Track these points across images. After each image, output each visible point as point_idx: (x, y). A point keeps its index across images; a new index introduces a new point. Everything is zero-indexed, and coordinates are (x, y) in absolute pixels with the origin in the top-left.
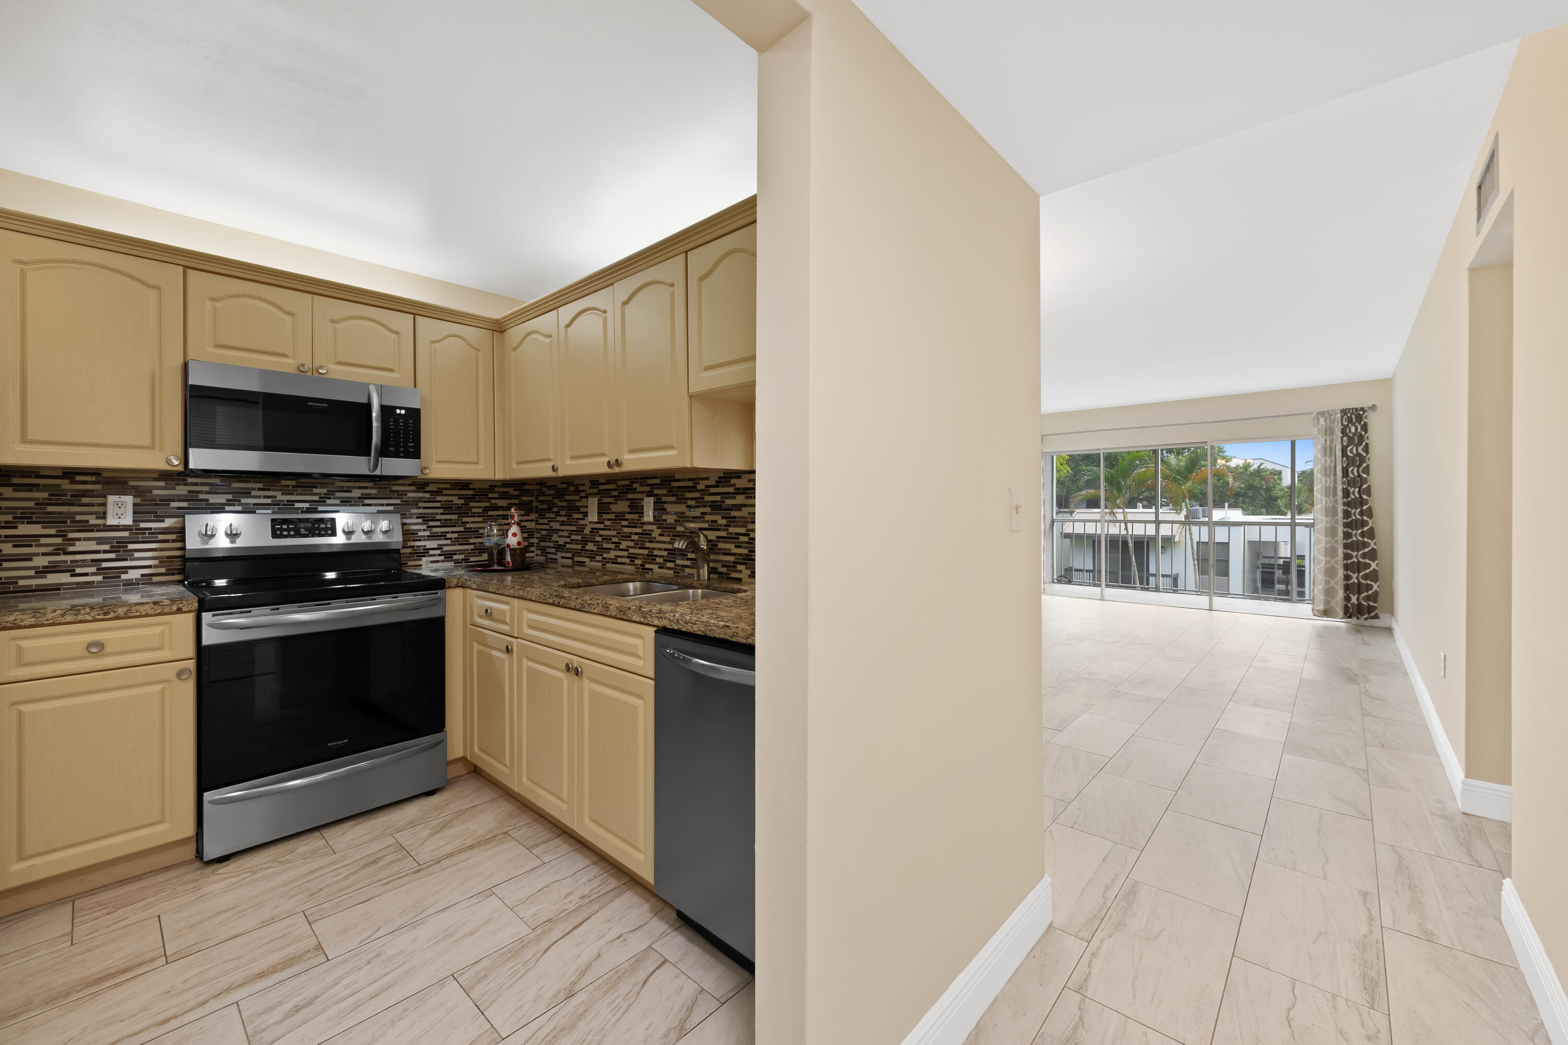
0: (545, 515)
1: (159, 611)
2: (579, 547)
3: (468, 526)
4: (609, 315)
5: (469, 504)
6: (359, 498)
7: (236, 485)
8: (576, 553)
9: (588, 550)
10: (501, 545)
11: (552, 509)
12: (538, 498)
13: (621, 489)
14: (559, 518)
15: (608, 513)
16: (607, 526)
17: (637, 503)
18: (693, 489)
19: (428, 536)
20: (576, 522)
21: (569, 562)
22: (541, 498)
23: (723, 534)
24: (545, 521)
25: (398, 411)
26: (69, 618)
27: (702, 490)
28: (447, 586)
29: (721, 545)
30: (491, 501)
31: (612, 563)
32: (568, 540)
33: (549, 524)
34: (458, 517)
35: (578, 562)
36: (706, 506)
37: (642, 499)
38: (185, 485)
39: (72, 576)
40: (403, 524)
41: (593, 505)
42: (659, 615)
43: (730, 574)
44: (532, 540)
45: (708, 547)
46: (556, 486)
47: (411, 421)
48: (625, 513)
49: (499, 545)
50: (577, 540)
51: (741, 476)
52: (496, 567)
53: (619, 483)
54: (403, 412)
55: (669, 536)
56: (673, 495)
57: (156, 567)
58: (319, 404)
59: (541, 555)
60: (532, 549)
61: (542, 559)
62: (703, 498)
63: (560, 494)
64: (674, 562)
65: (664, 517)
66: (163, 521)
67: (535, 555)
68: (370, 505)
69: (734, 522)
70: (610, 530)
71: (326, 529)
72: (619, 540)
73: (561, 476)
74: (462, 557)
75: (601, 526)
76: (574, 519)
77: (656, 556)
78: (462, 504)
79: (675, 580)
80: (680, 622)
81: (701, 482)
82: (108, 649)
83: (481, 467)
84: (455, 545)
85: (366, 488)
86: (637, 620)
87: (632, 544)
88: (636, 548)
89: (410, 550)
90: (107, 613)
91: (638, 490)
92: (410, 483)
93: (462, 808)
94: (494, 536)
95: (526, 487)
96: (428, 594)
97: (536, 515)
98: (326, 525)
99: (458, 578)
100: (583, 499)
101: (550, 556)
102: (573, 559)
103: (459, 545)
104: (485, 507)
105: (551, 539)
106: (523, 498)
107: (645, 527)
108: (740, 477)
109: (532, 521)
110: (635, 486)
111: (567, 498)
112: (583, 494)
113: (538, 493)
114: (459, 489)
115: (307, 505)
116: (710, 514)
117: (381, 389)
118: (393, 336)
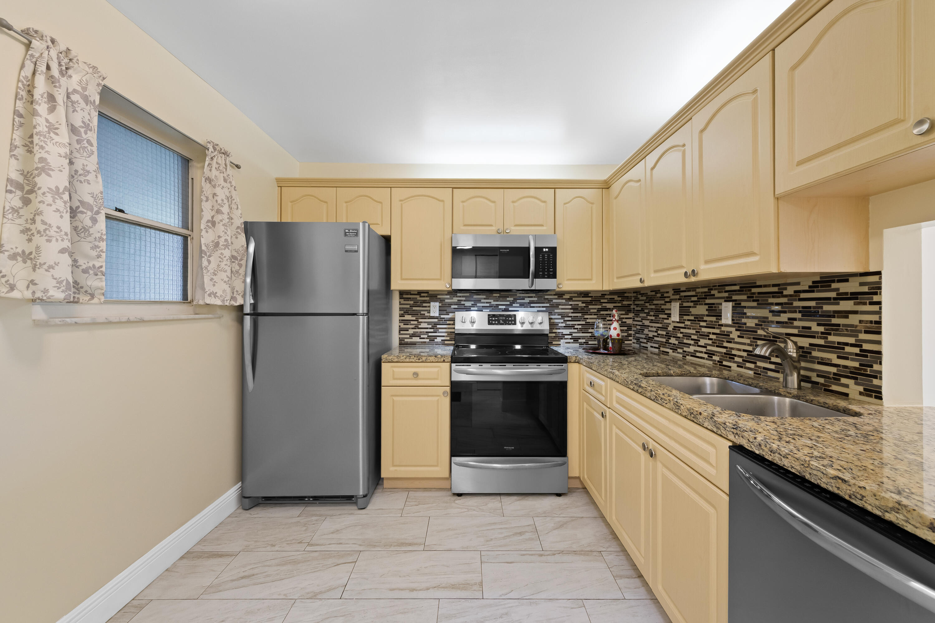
0: (639, 315)
1: (437, 360)
2: (664, 340)
3: (588, 321)
4: (688, 148)
5: (588, 307)
6: (528, 303)
7: (475, 297)
8: (661, 344)
9: (671, 343)
10: (605, 335)
11: (644, 311)
12: (634, 303)
13: (700, 296)
14: (649, 317)
15: (689, 315)
16: (687, 325)
17: (715, 307)
18: (779, 294)
19: (564, 327)
20: (661, 321)
21: (657, 350)
22: (637, 303)
23: (821, 342)
24: (640, 319)
25: (544, 250)
26: (407, 360)
27: (791, 296)
28: (568, 361)
29: (815, 354)
30: (602, 305)
31: (692, 356)
32: (656, 334)
33: (642, 321)
34: (582, 315)
35: (663, 351)
36: (795, 312)
37: (721, 304)
38: (457, 297)
39: (420, 338)
40: (550, 319)
41: (675, 309)
42: (735, 431)
43: (831, 386)
44: (630, 332)
45: (798, 354)
46: (647, 293)
47: (551, 255)
48: (704, 315)
49: (603, 335)
50: (663, 335)
51: (848, 279)
52: (602, 351)
53: (698, 290)
54: (547, 250)
55: (749, 338)
56: (754, 301)
57: (446, 336)
58: (505, 250)
59: (636, 343)
60: (630, 338)
61: (637, 346)
62: (792, 304)
63: (650, 300)
64: (755, 363)
65: (744, 320)
66: (449, 315)
67: (631, 343)
68: (534, 307)
69: (837, 330)
70: (690, 329)
71: (512, 321)
72: (698, 337)
73: (647, 286)
74: (584, 341)
75: (682, 325)
76: (660, 318)
77: (735, 355)
78: (584, 307)
79: (755, 382)
80: (763, 447)
81: (788, 287)
82: (420, 376)
83: (593, 282)
84: (580, 333)
85: (532, 297)
86: (709, 427)
87: (710, 342)
88: (714, 346)
89: (554, 335)
90: (419, 359)
91: (716, 296)
92: (555, 293)
93: (575, 515)
94: (600, 328)
95: (626, 295)
96: (558, 366)
97: (633, 315)
98: (512, 318)
99: (576, 357)
100: (667, 304)
101: (642, 345)
102: (660, 349)
103: (582, 333)
104: (598, 309)
105: (643, 332)
106: (624, 303)
107: (723, 329)
108: (847, 281)
109: (631, 318)
110: (713, 292)
111: (655, 302)
112: (667, 300)
113: (635, 299)
114: (583, 297)
115: (504, 307)
116: (800, 320)
117: (535, 237)
118: (543, 204)
